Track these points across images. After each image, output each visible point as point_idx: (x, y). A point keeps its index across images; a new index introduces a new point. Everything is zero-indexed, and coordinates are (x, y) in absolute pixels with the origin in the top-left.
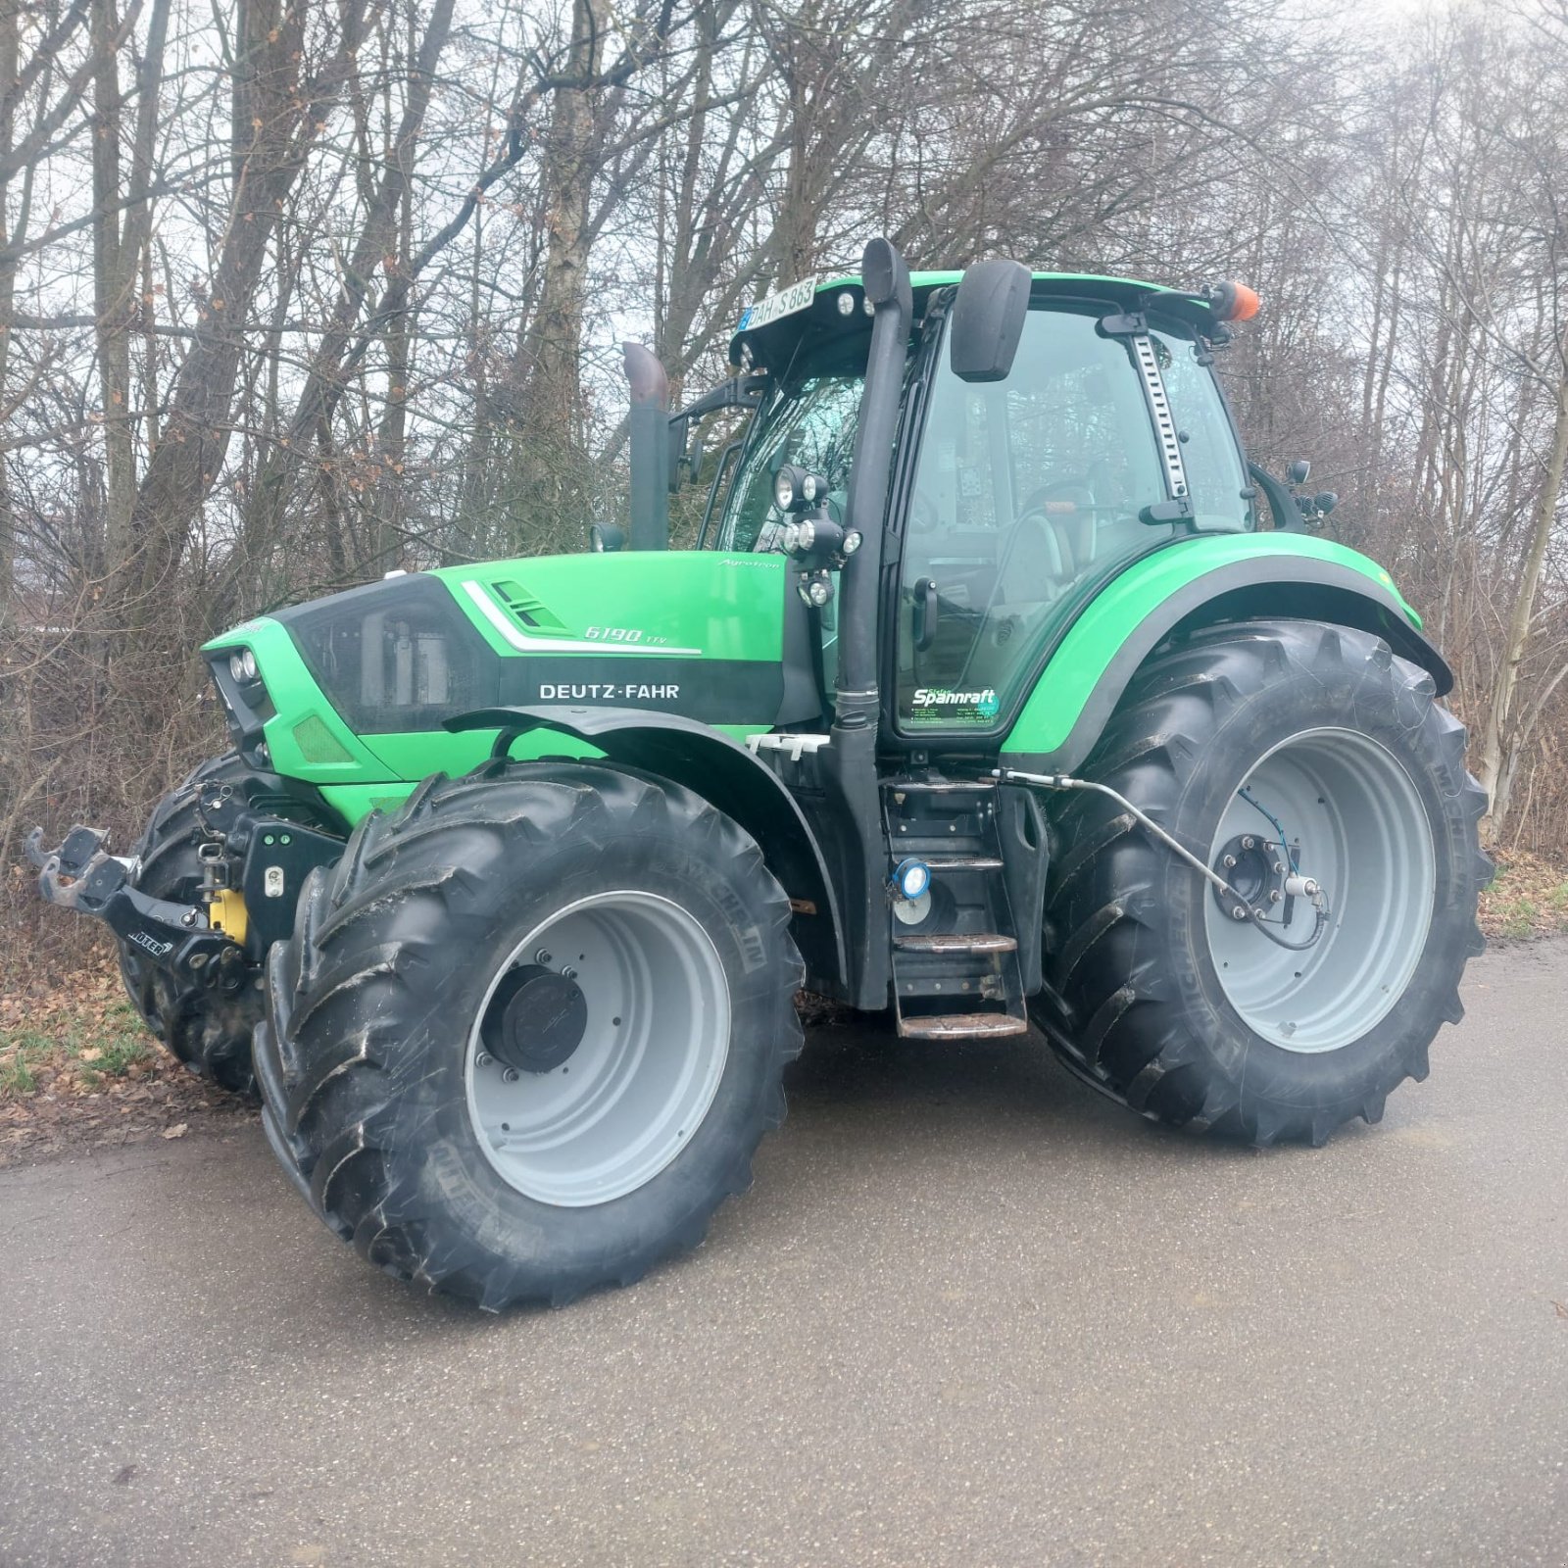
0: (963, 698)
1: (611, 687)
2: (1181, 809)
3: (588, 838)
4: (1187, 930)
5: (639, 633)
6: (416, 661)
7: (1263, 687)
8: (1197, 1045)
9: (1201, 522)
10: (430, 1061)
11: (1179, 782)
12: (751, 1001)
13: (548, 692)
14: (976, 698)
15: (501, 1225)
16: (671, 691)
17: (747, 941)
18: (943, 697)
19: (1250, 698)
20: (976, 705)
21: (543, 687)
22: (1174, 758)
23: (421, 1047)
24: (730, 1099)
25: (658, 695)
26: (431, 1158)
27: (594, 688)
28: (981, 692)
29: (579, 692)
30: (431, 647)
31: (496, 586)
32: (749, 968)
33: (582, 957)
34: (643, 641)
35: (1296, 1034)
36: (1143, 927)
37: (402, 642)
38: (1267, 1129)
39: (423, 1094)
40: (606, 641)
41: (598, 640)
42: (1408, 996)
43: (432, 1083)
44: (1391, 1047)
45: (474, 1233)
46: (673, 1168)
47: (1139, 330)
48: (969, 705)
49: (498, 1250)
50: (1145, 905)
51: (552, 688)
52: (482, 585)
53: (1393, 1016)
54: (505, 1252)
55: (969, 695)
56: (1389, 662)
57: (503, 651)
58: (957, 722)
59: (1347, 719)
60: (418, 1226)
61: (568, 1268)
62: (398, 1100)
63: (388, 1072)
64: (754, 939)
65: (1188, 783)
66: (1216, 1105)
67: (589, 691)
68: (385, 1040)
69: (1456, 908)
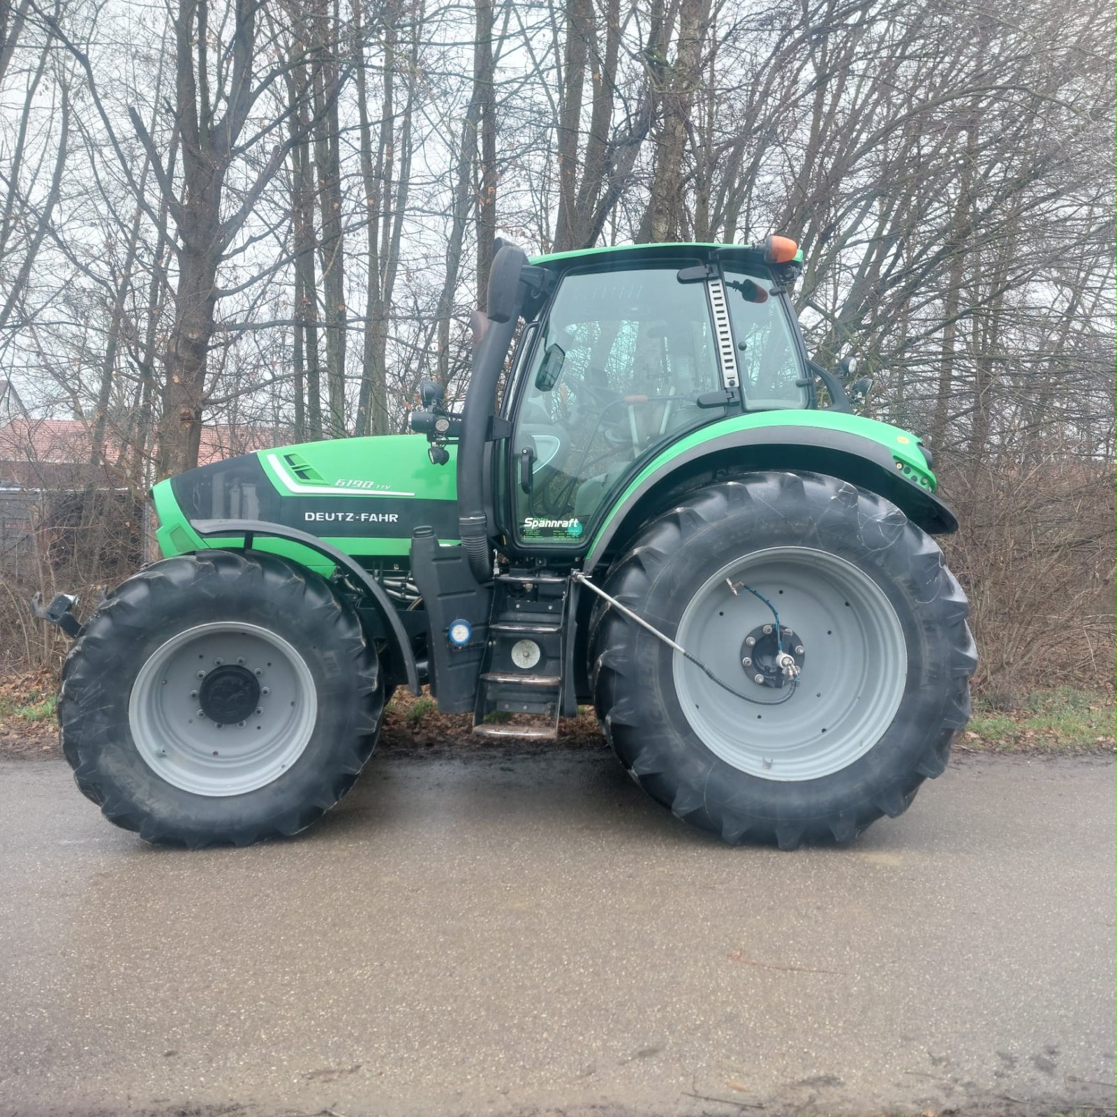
0: (557, 524)
1: (352, 515)
2: (650, 597)
3: (204, 590)
4: (655, 681)
5: (372, 483)
6: (242, 498)
7: (726, 517)
8: (664, 760)
9: (749, 405)
10: (102, 700)
11: (649, 579)
12: (331, 696)
13: (310, 516)
14: (565, 524)
15: (151, 796)
16: (393, 518)
17: (325, 659)
18: (543, 523)
19: (714, 524)
20: (566, 529)
21: (307, 514)
22: (645, 563)
23: (96, 692)
24: (316, 752)
25: (383, 520)
26: (104, 751)
27: (340, 515)
28: (569, 520)
29: (330, 517)
30: (250, 491)
31: (287, 457)
32: (328, 676)
33: (269, 664)
34: (373, 488)
35: (775, 767)
36: (619, 674)
37: (236, 488)
38: (732, 829)
39: (98, 718)
40: (350, 487)
41: (344, 487)
42: (877, 750)
43: (104, 713)
44: (858, 786)
45: (131, 797)
46: (274, 785)
47: (711, 275)
48: (561, 528)
49: (147, 809)
50: (619, 660)
51: (313, 514)
52: (278, 456)
53: (862, 763)
54: (152, 809)
55: (560, 522)
56: (855, 500)
57: (283, 493)
58: (555, 539)
59: (813, 542)
60: (99, 787)
61: (191, 827)
62: (83, 718)
63: (77, 703)
64: (331, 658)
65: (656, 580)
66: (683, 806)
67: (337, 517)
68: (75, 686)
69: (929, 688)
